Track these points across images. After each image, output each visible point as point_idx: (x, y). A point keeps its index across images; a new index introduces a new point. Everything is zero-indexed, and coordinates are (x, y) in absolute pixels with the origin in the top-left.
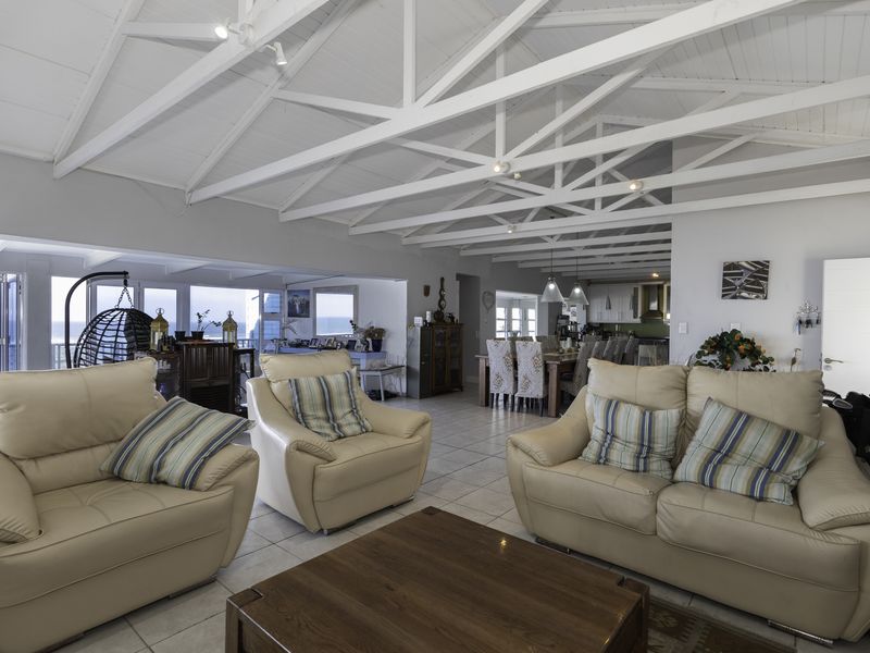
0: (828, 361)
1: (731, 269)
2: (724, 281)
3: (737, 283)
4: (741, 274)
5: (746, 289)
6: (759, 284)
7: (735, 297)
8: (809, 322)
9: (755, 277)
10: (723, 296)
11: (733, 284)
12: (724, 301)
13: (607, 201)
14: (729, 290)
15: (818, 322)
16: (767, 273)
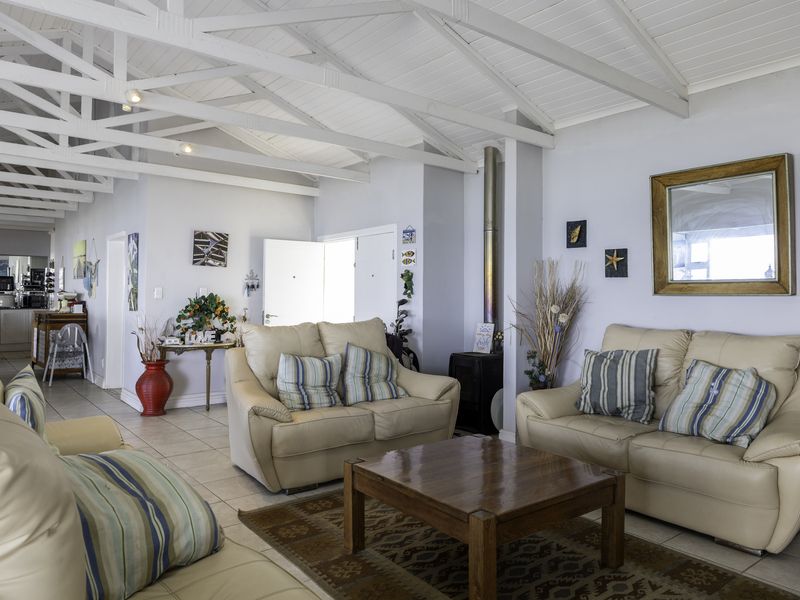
0: (268, 316)
1: (200, 237)
2: (195, 248)
3: (206, 251)
4: (208, 243)
5: (212, 257)
6: (221, 254)
7: (203, 264)
8: (253, 286)
9: (218, 247)
10: (194, 262)
11: (202, 252)
12: (195, 267)
13: (74, 142)
14: (199, 257)
15: (258, 286)
16: (226, 244)
